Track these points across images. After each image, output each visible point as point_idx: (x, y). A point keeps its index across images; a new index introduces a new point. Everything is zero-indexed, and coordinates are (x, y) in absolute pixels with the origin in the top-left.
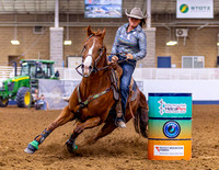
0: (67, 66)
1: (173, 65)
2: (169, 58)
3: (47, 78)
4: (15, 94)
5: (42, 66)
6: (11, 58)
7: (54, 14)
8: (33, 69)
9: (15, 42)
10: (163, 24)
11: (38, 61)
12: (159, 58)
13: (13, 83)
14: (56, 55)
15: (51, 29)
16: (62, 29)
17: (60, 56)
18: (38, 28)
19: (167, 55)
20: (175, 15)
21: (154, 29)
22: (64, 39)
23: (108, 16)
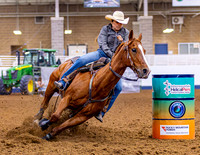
0: (68, 54)
1: (170, 52)
2: (166, 45)
3: (49, 66)
4: (18, 82)
5: (44, 55)
6: (13, 48)
7: (54, 5)
8: (35, 58)
9: (18, 32)
10: (160, 13)
11: (40, 50)
12: (156, 45)
13: (16, 71)
14: (57, 44)
15: (52, 19)
16: (62, 19)
17: (61, 45)
18: (40, 19)
19: (164, 42)
20: (171, 3)
21: (151, 17)
22: (65, 28)
23: (106, 5)
